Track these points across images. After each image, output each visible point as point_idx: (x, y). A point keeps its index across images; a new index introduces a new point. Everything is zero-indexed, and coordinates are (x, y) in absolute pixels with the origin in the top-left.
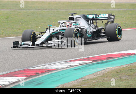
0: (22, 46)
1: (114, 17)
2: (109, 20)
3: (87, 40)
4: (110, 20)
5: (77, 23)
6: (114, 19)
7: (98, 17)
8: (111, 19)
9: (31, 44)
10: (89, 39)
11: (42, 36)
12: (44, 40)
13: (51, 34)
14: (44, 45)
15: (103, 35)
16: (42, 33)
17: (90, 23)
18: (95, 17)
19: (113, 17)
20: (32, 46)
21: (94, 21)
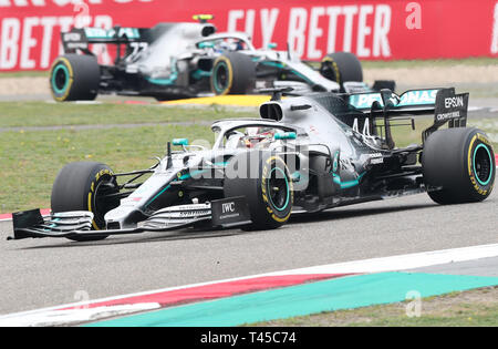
0: (53, 230)
1: (466, 102)
2: (441, 117)
3: (335, 201)
4: (446, 116)
5: (292, 130)
6: (463, 111)
7: (399, 101)
8: (453, 109)
9: (91, 220)
10: (344, 199)
11: (138, 186)
12: (142, 202)
13: (176, 178)
14: (141, 225)
15: (414, 177)
16: (143, 173)
17: (361, 128)
18: (382, 105)
19: (460, 102)
20: (92, 228)
21: (380, 122)
